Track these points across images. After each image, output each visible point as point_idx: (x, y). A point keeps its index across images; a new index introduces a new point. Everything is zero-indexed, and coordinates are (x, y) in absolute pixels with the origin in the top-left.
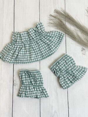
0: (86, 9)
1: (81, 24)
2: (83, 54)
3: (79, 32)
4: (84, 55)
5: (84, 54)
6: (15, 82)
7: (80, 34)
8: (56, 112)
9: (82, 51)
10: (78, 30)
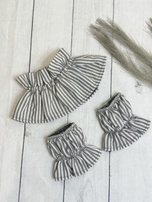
0: (146, 22)
1: (138, 45)
2: (137, 92)
3: (132, 56)
4: (138, 94)
5: (140, 93)
6: (27, 130)
7: (134, 59)
8: (90, 181)
9: (136, 86)
10: (132, 53)
